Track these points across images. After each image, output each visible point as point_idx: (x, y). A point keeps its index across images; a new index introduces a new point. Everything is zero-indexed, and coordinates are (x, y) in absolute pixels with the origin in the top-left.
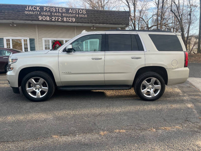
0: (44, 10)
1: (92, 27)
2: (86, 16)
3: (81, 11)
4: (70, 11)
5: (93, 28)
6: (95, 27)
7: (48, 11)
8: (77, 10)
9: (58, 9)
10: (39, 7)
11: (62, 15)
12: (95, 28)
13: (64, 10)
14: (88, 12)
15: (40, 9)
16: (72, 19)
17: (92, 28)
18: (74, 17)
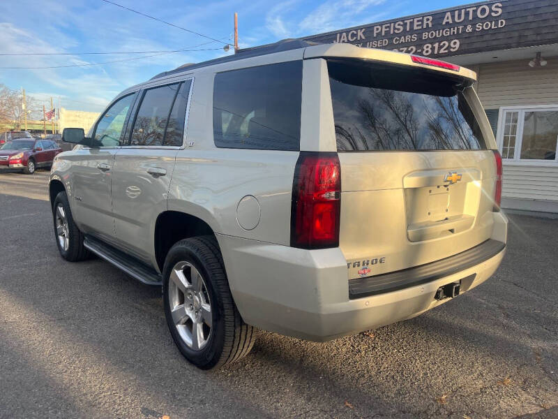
0: (375, 35)
1: (532, 59)
2: (502, 23)
3: (483, 11)
4: (448, 19)
5: (538, 63)
6: (545, 59)
7: (383, 34)
8: (471, 10)
9: (412, 23)
10: (363, 30)
11: (420, 38)
12: (543, 63)
13: (428, 20)
14: (510, 9)
15: (364, 35)
16: (449, 43)
17: (531, 64)
18: (457, 36)
